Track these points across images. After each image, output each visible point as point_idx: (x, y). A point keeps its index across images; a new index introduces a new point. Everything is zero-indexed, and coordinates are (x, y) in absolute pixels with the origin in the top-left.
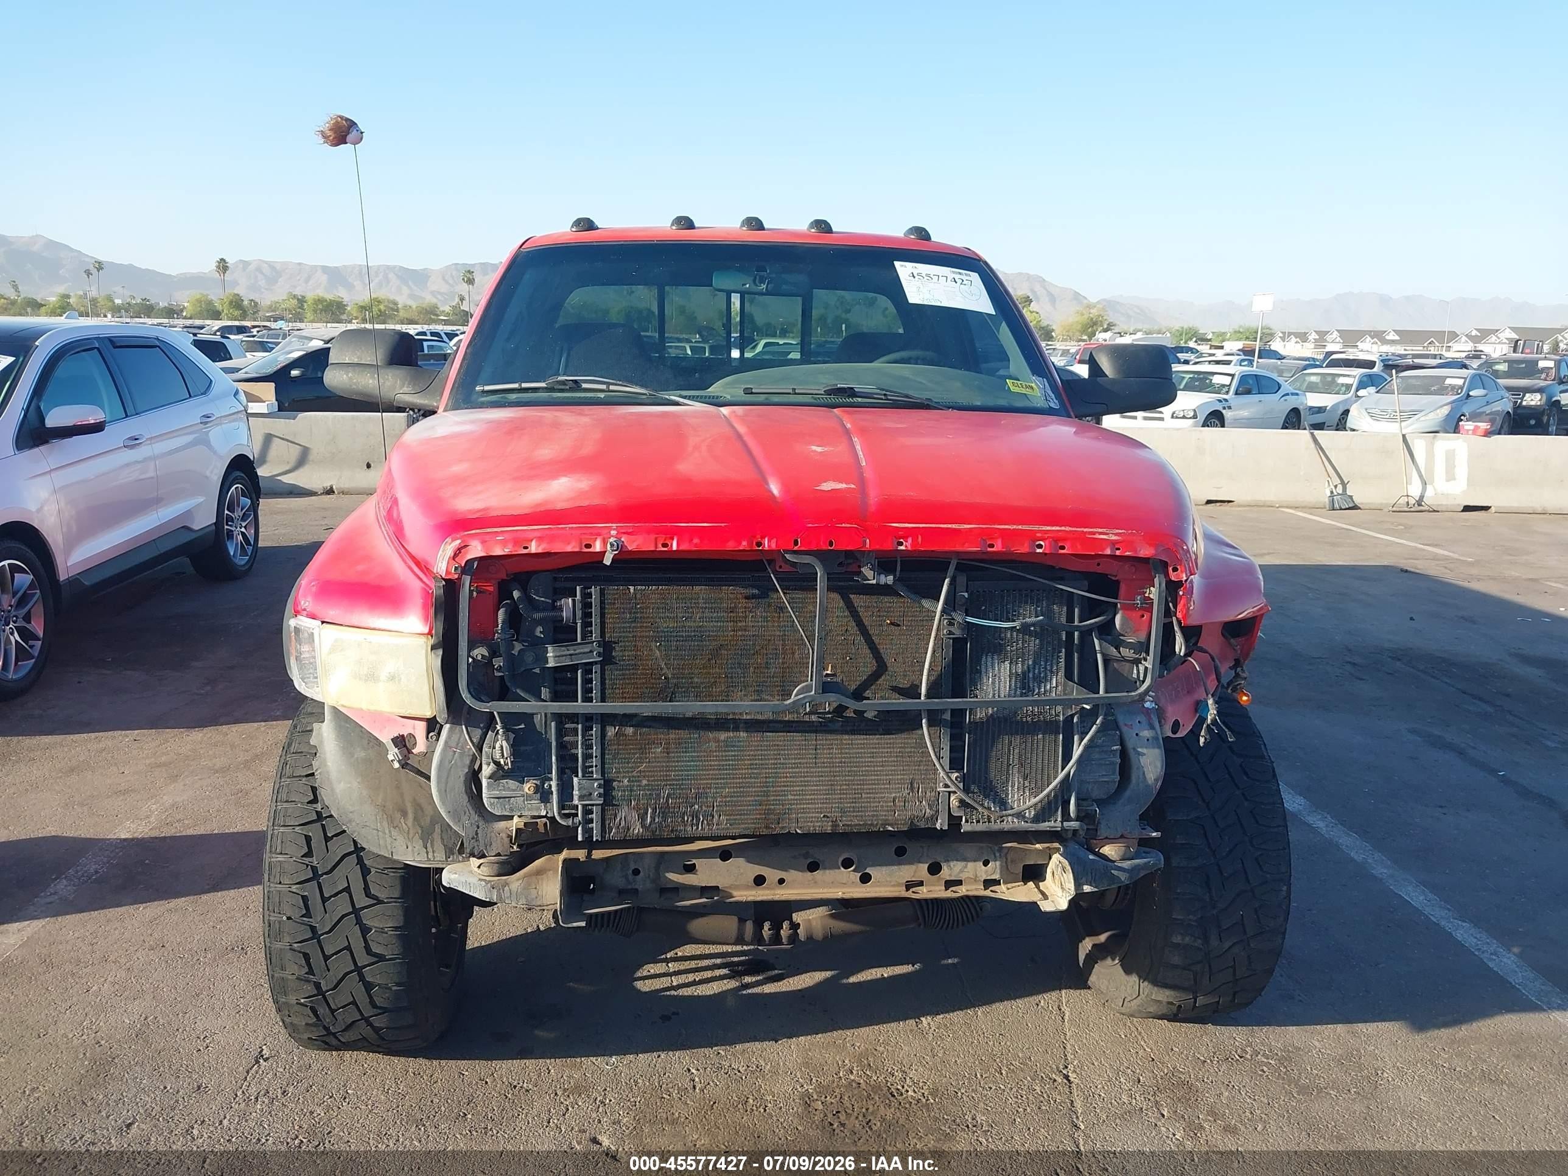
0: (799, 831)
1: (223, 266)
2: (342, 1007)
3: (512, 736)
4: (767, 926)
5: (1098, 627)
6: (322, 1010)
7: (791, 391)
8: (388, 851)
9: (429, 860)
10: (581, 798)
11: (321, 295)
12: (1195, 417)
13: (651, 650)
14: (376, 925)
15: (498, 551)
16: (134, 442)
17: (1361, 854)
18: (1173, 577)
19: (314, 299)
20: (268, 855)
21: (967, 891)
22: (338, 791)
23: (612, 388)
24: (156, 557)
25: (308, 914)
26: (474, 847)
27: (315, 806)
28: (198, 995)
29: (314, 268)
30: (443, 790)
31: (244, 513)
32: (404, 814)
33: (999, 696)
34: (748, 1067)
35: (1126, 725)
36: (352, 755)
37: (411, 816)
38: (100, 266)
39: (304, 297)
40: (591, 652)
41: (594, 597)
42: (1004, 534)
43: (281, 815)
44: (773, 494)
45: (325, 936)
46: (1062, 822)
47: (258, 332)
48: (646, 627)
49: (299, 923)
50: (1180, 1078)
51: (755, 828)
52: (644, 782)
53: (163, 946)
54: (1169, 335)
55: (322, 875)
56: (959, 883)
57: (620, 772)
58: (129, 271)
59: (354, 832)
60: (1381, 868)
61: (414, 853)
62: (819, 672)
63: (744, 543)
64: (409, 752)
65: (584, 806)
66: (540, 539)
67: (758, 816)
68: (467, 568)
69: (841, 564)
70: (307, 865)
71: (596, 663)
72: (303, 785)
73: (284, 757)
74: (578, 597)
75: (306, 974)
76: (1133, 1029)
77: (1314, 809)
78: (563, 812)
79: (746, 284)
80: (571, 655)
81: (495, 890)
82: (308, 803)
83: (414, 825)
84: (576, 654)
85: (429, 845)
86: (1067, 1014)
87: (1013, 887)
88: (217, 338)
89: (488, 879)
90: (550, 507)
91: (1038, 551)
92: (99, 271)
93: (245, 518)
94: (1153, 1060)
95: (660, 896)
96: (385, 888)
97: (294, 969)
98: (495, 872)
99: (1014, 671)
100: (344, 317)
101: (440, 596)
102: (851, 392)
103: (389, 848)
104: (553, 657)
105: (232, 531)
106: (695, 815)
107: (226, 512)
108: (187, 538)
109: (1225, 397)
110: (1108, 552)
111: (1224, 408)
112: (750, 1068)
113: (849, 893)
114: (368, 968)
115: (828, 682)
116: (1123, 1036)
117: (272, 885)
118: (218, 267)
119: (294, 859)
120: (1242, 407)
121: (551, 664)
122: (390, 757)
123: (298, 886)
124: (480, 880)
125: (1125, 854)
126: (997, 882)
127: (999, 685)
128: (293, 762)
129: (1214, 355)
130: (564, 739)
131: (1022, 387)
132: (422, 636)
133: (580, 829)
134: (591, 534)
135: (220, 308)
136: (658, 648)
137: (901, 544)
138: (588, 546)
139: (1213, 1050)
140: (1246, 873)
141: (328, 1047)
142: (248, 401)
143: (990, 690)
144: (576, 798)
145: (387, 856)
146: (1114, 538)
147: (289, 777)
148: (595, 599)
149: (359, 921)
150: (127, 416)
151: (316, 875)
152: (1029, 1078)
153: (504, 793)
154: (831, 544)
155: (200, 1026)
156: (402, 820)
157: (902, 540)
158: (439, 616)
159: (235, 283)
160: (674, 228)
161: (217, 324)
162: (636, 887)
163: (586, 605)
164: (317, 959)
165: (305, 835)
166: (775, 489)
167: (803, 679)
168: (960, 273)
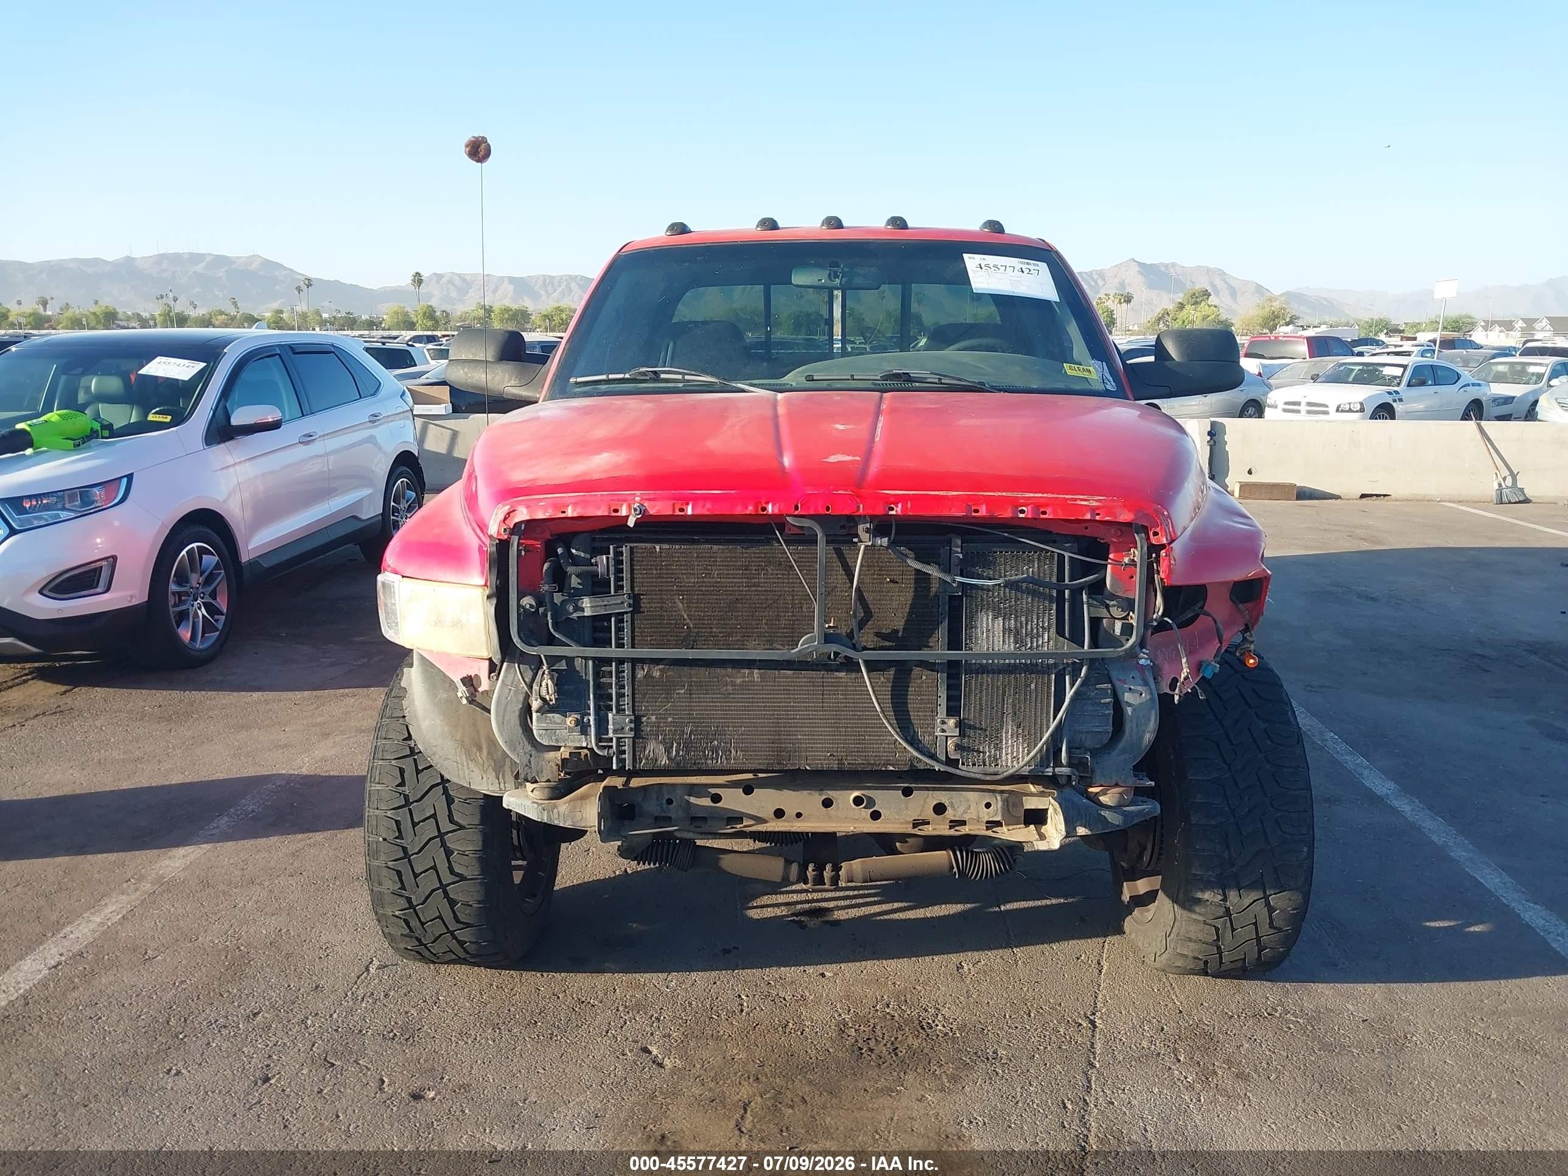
0: (808, 768)
1: (418, 279)
2: (431, 921)
3: (556, 675)
4: (811, 867)
5: (1089, 585)
6: (414, 923)
7: (849, 377)
8: (466, 781)
9: (501, 789)
10: (615, 731)
11: (507, 304)
12: (1362, 410)
13: (675, 603)
14: (458, 848)
15: (540, 515)
16: (308, 439)
17: (1443, 837)
18: (1154, 540)
19: (501, 309)
20: (369, 784)
21: (970, 830)
22: (423, 727)
23: (687, 377)
24: (327, 543)
25: (400, 837)
26: (527, 774)
27: (409, 742)
28: (325, 914)
29: (502, 279)
30: (501, 722)
31: (410, 505)
32: (480, 749)
33: (993, 650)
34: (794, 996)
35: (1120, 680)
36: (435, 696)
37: (485, 750)
38: (309, 283)
39: (491, 307)
40: (622, 603)
41: (625, 555)
42: (989, 501)
43: (380, 750)
44: (783, 465)
45: (415, 856)
46: (1054, 768)
47: (447, 340)
48: (671, 582)
49: (392, 843)
50: (1204, 1029)
51: (768, 764)
52: (670, 719)
53: (301, 874)
54: (1357, 327)
55: (412, 803)
56: (963, 823)
57: (648, 710)
58: (336, 288)
59: (438, 764)
60: (1461, 851)
61: (488, 784)
62: (821, 626)
63: (751, 508)
64: (476, 690)
65: (618, 739)
66: (575, 504)
67: (771, 753)
68: (515, 529)
69: (843, 527)
70: (400, 794)
71: (627, 613)
72: (397, 725)
73: (386, 701)
74: (612, 555)
75: (399, 889)
76: (1167, 984)
77: (1403, 794)
78: (600, 744)
79: (821, 280)
80: (605, 606)
81: (546, 812)
82: (403, 740)
83: (488, 759)
84: (609, 605)
85: (501, 777)
86: (1105, 968)
87: (1013, 829)
88: (404, 347)
89: (540, 802)
90: (587, 478)
91: (1021, 516)
92: (308, 287)
93: (410, 510)
94: (1181, 1012)
95: (691, 824)
96: (467, 816)
97: (390, 884)
98: (546, 796)
99: (1007, 627)
100: (528, 326)
101: (494, 552)
102: (907, 378)
103: (467, 779)
104: (588, 606)
105: (398, 521)
106: (714, 750)
107: (392, 504)
108: (357, 526)
109: (1396, 389)
110: (1088, 517)
111: (1395, 401)
112: (795, 998)
113: (860, 828)
114: (452, 886)
115: (831, 633)
116: (1156, 990)
117: (371, 810)
118: (414, 281)
119: (390, 788)
120: (1415, 400)
121: (588, 613)
122: (460, 694)
123: (392, 811)
124: (533, 802)
125: (1119, 802)
126: (998, 824)
127: (993, 640)
128: (393, 704)
129: (1401, 346)
130: (601, 680)
131: (1079, 370)
132: (480, 588)
133: (614, 758)
134: (619, 500)
135: (415, 320)
136: (682, 601)
137: (892, 509)
138: (616, 511)
139: (1243, 1007)
140: (1265, 832)
141: (423, 958)
142: (415, 403)
143: (985, 643)
144: (610, 731)
145: (465, 785)
146: (1095, 504)
147: (388, 718)
148: (625, 557)
149: (443, 844)
150: (303, 416)
151: (408, 802)
152: (1055, 1021)
153: (551, 726)
154: (828, 509)
155: (323, 939)
156: (478, 754)
157: (892, 506)
158: (492, 569)
159: (430, 296)
160: (759, 229)
161: (408, 334)
162: (670, 815)
163: (619, 562)
164: (408, 877)
165: (400, 768)
166: (787, 461)
167: (810, 631)
168: (1028, 264)
